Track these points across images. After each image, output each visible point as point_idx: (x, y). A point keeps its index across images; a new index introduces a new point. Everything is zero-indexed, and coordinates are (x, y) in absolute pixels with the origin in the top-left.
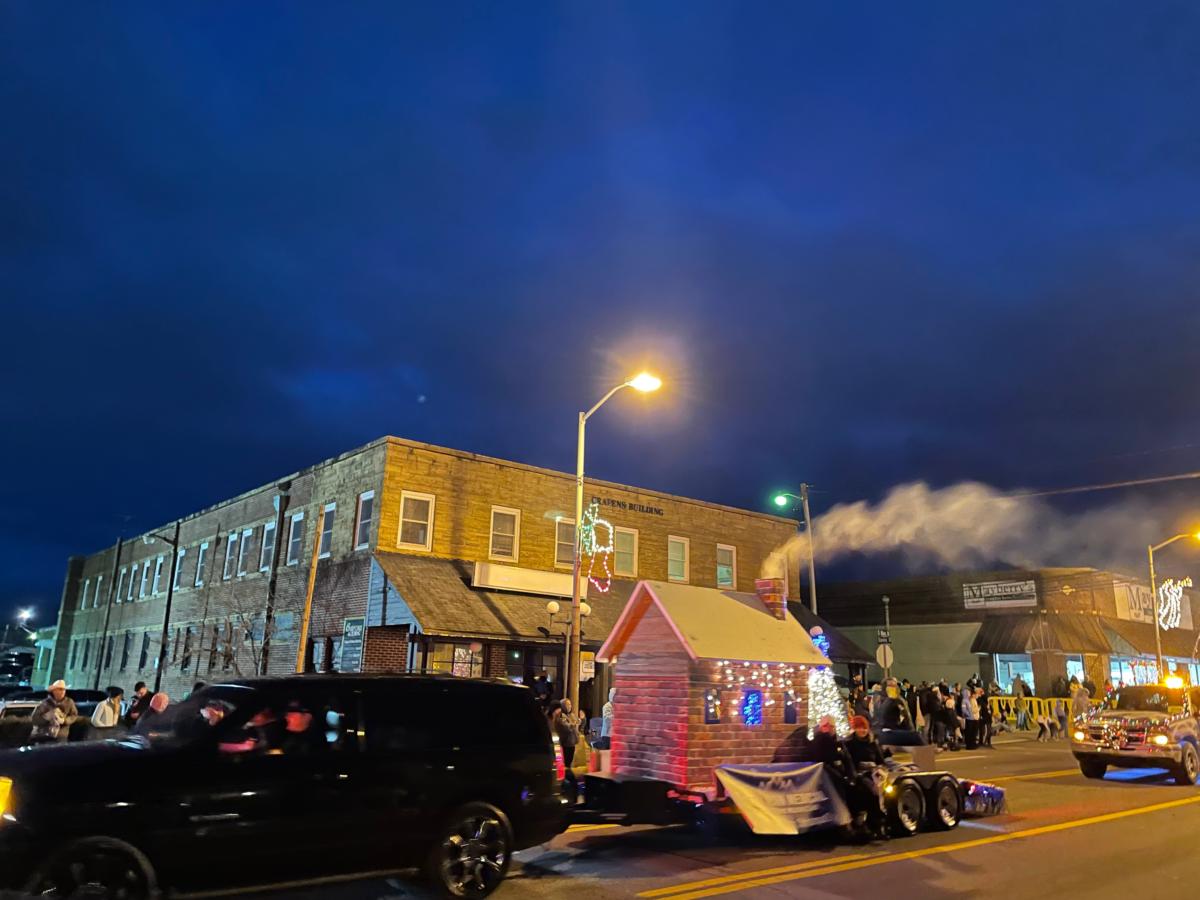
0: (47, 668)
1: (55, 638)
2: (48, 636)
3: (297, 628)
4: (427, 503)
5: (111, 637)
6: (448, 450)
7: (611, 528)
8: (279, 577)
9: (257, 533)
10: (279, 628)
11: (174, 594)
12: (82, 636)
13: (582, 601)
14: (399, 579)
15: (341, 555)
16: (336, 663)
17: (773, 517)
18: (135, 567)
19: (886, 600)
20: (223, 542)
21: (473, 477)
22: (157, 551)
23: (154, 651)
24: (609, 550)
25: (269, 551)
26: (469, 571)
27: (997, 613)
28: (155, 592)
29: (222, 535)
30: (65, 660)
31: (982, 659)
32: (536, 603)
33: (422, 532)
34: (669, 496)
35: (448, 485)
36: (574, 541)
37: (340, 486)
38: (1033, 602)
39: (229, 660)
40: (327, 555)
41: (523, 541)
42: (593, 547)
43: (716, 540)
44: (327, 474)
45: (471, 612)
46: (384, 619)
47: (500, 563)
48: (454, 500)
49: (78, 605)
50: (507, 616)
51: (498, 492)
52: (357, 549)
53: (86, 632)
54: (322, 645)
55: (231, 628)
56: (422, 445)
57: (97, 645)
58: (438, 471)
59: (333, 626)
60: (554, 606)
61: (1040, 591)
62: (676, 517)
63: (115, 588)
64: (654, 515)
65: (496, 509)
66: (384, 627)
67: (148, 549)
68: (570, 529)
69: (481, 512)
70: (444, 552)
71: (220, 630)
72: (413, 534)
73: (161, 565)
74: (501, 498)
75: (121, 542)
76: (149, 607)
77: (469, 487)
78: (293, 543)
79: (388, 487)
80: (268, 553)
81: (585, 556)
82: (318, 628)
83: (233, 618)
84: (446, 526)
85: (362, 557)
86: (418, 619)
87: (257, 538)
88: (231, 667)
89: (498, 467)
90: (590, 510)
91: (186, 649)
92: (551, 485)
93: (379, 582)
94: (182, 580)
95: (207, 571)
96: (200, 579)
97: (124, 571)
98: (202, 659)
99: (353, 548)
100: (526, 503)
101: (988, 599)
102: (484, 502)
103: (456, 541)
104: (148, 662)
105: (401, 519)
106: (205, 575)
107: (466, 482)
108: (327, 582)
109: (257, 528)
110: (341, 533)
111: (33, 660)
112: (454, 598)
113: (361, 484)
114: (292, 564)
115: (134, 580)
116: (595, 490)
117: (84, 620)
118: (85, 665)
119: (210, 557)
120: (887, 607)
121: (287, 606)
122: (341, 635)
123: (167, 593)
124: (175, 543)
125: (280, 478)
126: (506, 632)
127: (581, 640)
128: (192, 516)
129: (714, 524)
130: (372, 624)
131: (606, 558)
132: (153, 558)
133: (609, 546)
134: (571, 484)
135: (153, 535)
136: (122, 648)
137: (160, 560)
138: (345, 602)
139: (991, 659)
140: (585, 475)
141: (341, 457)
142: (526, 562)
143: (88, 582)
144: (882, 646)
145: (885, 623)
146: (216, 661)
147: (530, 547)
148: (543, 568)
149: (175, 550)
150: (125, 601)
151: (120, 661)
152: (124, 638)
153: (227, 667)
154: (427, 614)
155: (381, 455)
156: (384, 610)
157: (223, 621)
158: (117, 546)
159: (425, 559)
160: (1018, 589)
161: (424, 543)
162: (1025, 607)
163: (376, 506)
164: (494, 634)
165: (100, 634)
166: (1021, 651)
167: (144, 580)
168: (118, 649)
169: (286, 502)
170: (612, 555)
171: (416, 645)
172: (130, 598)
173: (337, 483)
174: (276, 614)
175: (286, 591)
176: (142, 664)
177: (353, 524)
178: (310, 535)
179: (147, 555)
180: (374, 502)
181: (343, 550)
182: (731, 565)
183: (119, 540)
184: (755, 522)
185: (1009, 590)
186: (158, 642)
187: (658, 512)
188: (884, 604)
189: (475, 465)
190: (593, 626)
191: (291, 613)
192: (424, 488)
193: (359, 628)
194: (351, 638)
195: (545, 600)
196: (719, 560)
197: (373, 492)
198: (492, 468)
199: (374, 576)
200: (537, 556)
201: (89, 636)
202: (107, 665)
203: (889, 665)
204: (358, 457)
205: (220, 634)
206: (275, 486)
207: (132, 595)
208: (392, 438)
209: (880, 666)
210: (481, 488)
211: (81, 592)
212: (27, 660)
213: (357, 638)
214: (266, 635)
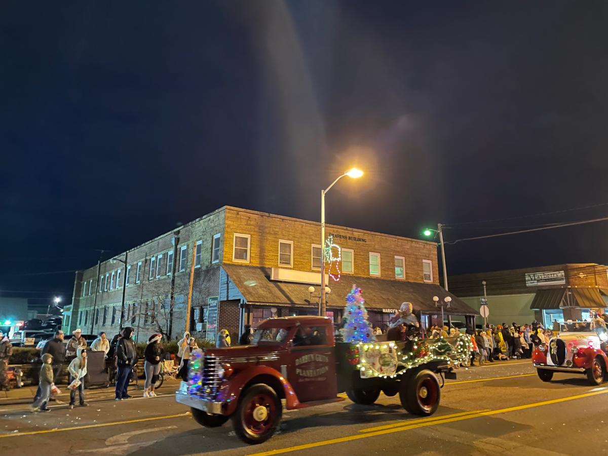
0: (68, 325)
1: (71, 310)
2: (68, 310)
3: (185, 302)
4: (247, 239)
5: (97, 309)
6: (256, 212)
7: (340, 248)
8: (176, 278)
9: (165, 256)
10: (177, 303)
11: (126, 287)
12: (84, 309)
13: (326, 286)
14: (235, 277)
15: (205, 266)
16: (205, 319)
17: (423, 241)
18: (107, 275)
19: (484, 283)
20: (148, 262)
21: (269, 225)
22: (117, 267)
23: (118, 315)
24: (339, 259)
25: (171, 264)
26: (269, 272)
27: (544, 288)
28: (117, 287)
29: (148, 258)
30: (77, 321)
31: (536, 312)
32: (302, 288)
33: (245, 254)
34: (369, 232)
35: (256, 229)
36: (321, 256)
37: (203, 232)
38: (563, 282)
39: (154, 319)
40: (199, 266)
41: (295, 257)
42: (331, 258)
43: (394, 254)
44: (197, 226)
45: (271, 292)
46: (228, 297)
47: (284, 268)
48: (259, 237)
49: (82, 294)
50: (288, 294)
51: (282, 233)
52: (213, 263)
53: (86, 307)
54: (198, 310)
55: (154, 303)
56: (243, 210)
57: (91, 313)
58: (252, 223)
59: (203, 301)
60: (312, 289)
61: (567, 277)
62: (373, 243)
63: (98, 285)
64: (362, 242)
65: (281, 241)
66: (228, 301)
67: (113, 266)
68: (319, 250)
69: (273, 243)
70: (256, 263)
71: (149, 304)
72: (241, 254)
73: (120, 273)
74: (284, 235)
75: (100, 263)
76: (115, 294)
77: (267, 231)
78: (182, 261)
79: (227, 232)
80: (170, 266)
81: (327, 263)
82: (196, 302)
83: (155, 298)
84: (256, 250)
85: (216, 267)
86: (245, 296)
87: (164, 259)
88: (155, 323)
89: (281, 220)
90: (329, 240)
91: (133, 314)
92: (309, 228)
93: (225, 279)
94: (130, 281)
95: (142, 276)
96: (138, 280)
97: (102, 277)
98: (141, 319)
99: (211, 262)
100: (296, 237)
101: (538, 281)
102: (275, 238)
103: (262, 257)
104: (116, 321)
105: (234, 247)
106: (140, 278)
107: (266, 228)
108: (200, 280)
109: (164, 254)
110: (205, 255)
111: (61, 322)
112: (262, 286)
113: (214, 230)
114: (182, 271)
115: (107, 281)
116: (330, 230)
117: (85, 302)
118: (86, 323)
119: (143, 268)
120: (485, 287)
121: (180, 292)
122: (207, 305)
123: (123, 287)
124: (126, 262)
125: (174, 229)
126: (288, 302)
127: (326, 306)
128: (133, 249)
129: (393, 246)
130: (222, 299)
131: (338, 263)
132: (116, 270)
133: (339, 257)
134: (318, 227)
135: (114, 259)
136: (103, 315)
137: (119, 271)
138: (208, 289)
139: (541, 312)
140: (325, 223)
141: (204, 217)
142: (297, 267)
143: (85, 283)
144: (483, 306)
145: (484, 295)
146: (148, 319)
147: (299, 260)
148: (306, 270)
149: (126, 266)
150: (103, 291)
151: (102, 321)
152: (104, 310)
153: (153, 322)
154: (249, 294)
155: (223, 215)
156: (228, 292)
157: (150, 300)
158: (98, 265)
159: (247, 266)
160: (555, 275)
161: (246, 259)
162: (559, 285)
163: (221, 241)
164: (283, 303)
165: (92, 308)
166: (557, 308)
167: (112, 281)
168: (101, 315)
169: (178, 241)
170: (340, 263)
171: (244, 309)
172: (106, 290)
173: (202, 230)
174: (175, 296)
175: (179, 285)
176: (113, 322)
177: (210, 250)
178: (190, 257)
179: (113, 269)
180: (221, 239)
181: (207, 263)
182: (402, 267)
183: (99, 262)
184: (414, 244)
185: (550, 276)
186: (119, 311)
187: (364, 240)
188: (483, 285)
189: (270, 219)
190: (332, 299)
191: (183, 295)
192: (245, 231)
193: (216, 301)
194: (212, 307)
195: (307, 286)
196: (396, 264)
197: (220, 234)
198: (278, 221)
199: (222, 275)
200: (303, 264)
201: (87, 309)
202: (96, 323)
203: (486, 316)
204: (211, 217)
205: (149, 306)
206: (172, 233)
207: (106, 288)
208: (228, 207)
209: (481, 316)
210: (273, 231)
211: (82, 288)
212: (59, 321)
213: (215, 306)
214: (171, 306)
